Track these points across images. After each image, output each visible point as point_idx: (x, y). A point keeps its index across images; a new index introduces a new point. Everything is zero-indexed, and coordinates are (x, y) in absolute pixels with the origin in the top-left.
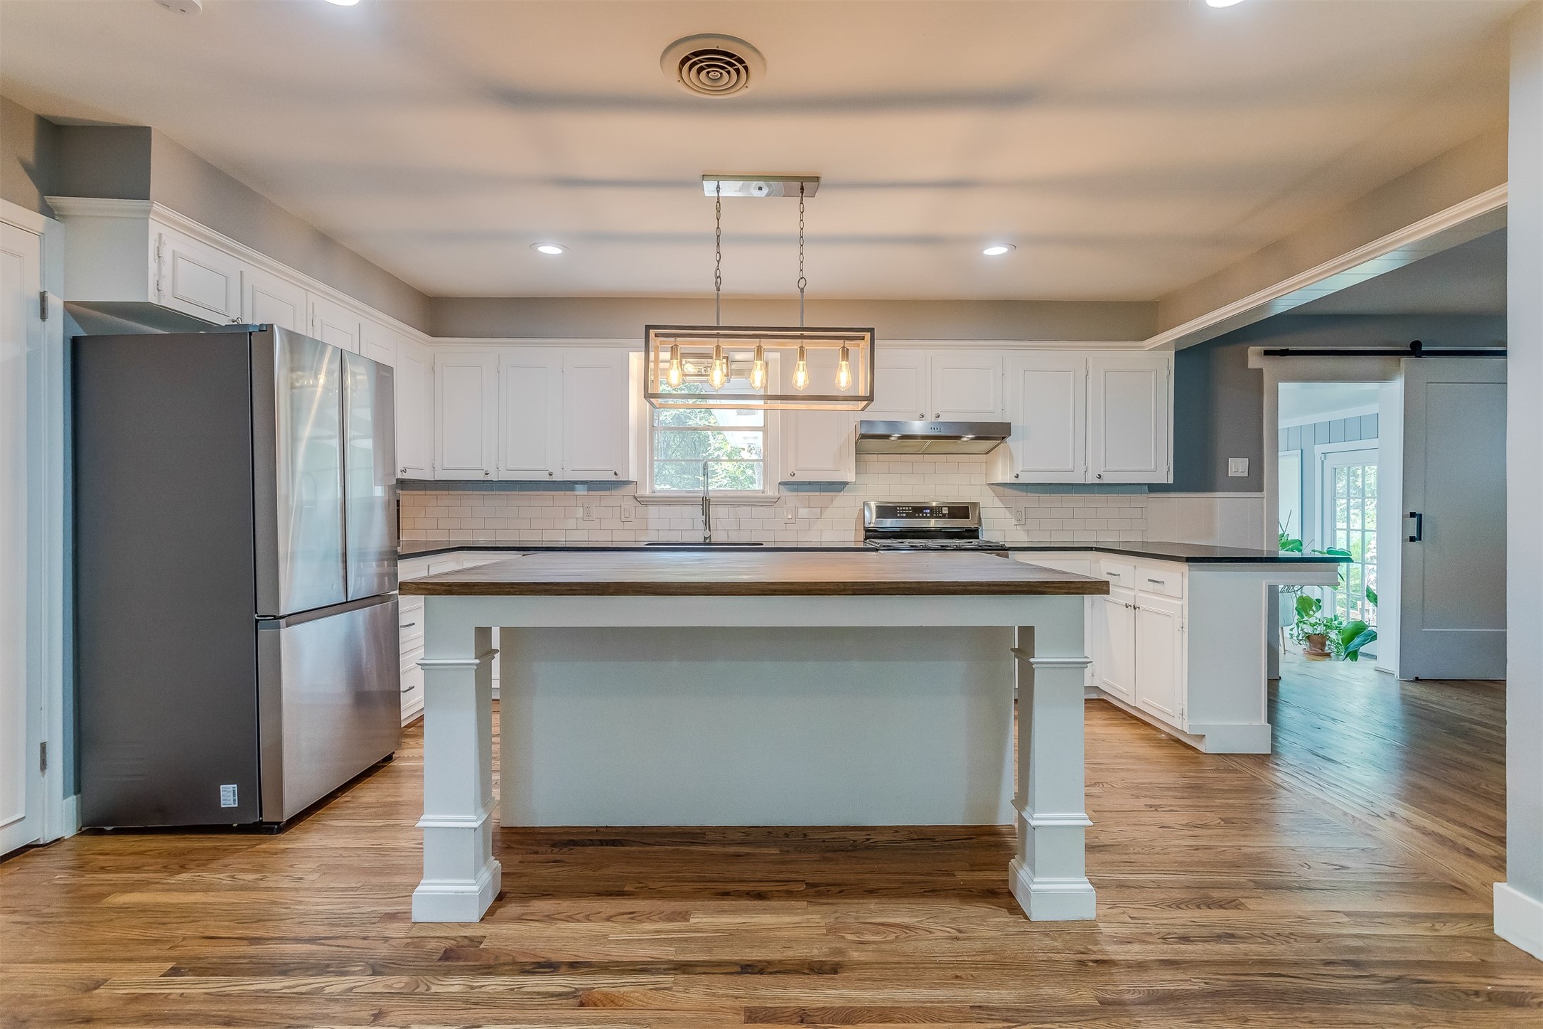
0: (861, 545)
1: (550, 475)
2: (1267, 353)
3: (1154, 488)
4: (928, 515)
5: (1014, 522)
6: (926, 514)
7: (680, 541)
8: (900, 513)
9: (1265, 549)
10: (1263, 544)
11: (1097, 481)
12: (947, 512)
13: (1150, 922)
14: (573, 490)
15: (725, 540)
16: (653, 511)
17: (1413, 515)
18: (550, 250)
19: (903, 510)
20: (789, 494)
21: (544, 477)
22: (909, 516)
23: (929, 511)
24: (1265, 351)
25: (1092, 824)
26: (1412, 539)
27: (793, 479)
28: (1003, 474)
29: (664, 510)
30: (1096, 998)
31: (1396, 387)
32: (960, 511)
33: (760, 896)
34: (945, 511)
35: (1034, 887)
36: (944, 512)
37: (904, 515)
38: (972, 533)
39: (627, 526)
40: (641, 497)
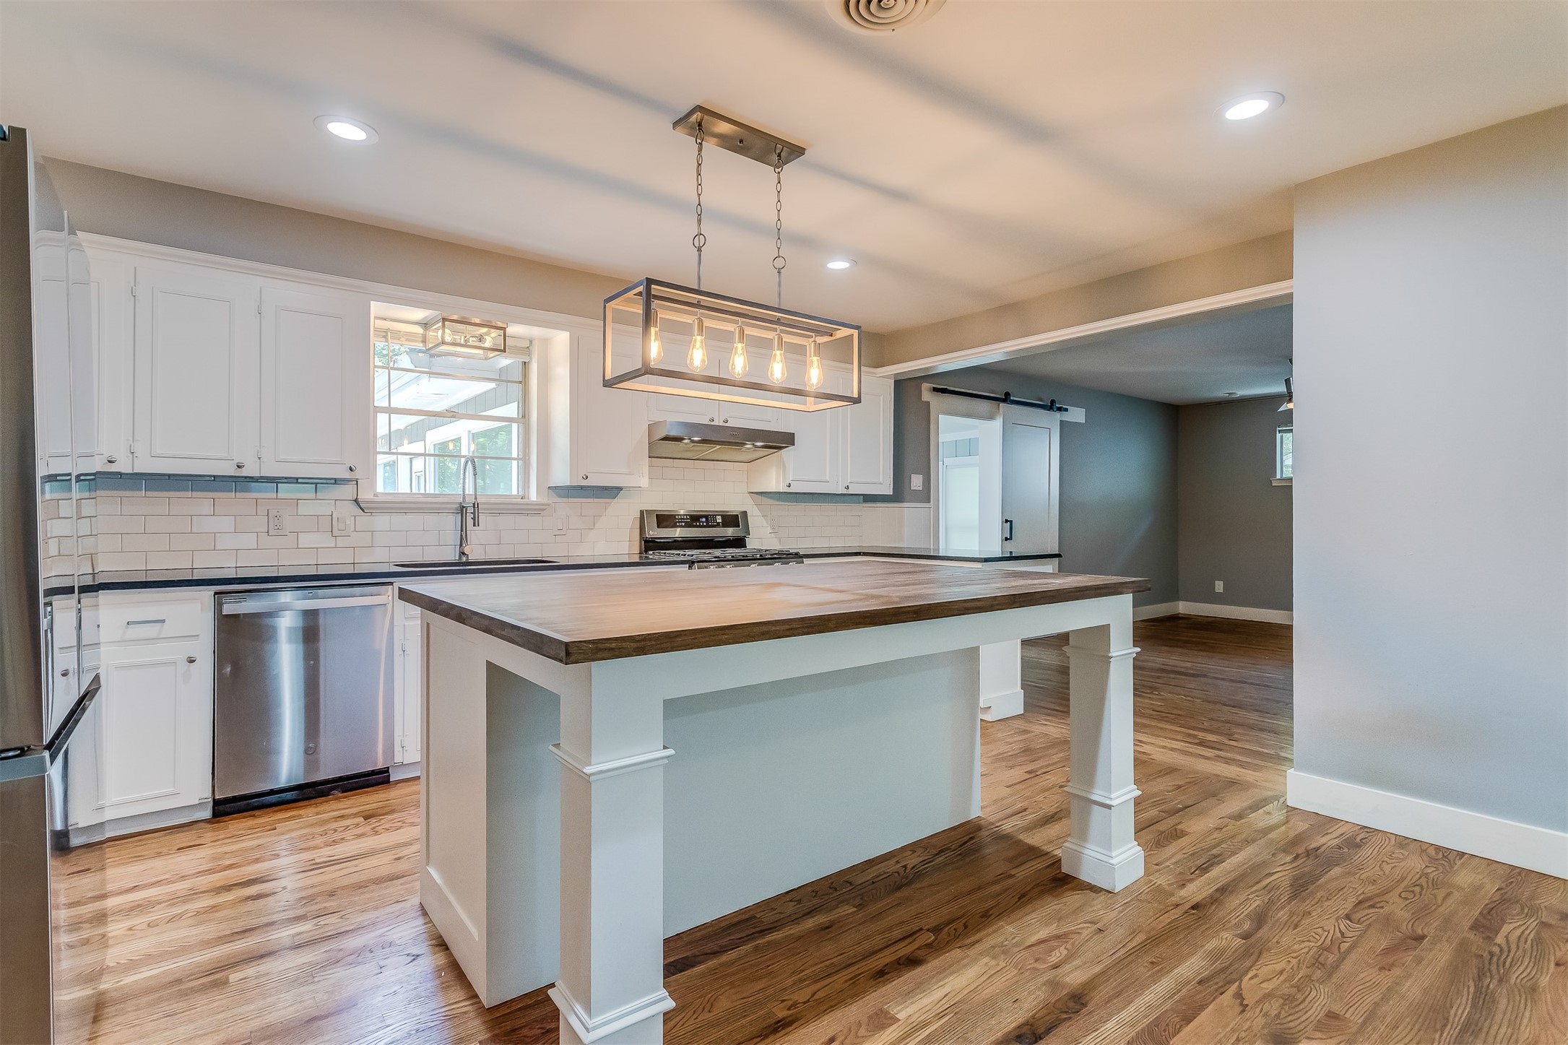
0: (636, 559)
1: (239, 467)
2: (935, 390)
3: (869, 499)
4: (705, 524)
5: (769, 530)
6: (703, 522)
7: (420, 560)
8: (679, 522)
9: (932, 547)
10: (930, 543)
11: (845, 492)
12: (720, 521)
13: (1167, 864)
14: (247, 490)
15: (481, 558)
16: (381, 521)
17: (1007, 521)
18: (346, 130)
19: (681, 519)
20: (559, 500)
21: (228, 470)
22: (688, 525)
23: (704, 520)
24: (934, 388)
25: (1141, 793)
26: (1006, 539)
27: (584, 483)
28: (773, 482)
29: (400, 521)
30: (1237, 936)
31: (997, 424)
32: (731, 520)
33: (912, 962)
34: (719, 519)
35: (1114, 861)
36: (718, 521)
37: (683, 524)
38: (739, 542)
39: (341, 542)
40: (368, 502)
